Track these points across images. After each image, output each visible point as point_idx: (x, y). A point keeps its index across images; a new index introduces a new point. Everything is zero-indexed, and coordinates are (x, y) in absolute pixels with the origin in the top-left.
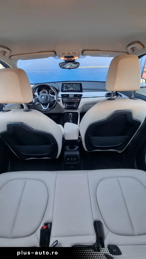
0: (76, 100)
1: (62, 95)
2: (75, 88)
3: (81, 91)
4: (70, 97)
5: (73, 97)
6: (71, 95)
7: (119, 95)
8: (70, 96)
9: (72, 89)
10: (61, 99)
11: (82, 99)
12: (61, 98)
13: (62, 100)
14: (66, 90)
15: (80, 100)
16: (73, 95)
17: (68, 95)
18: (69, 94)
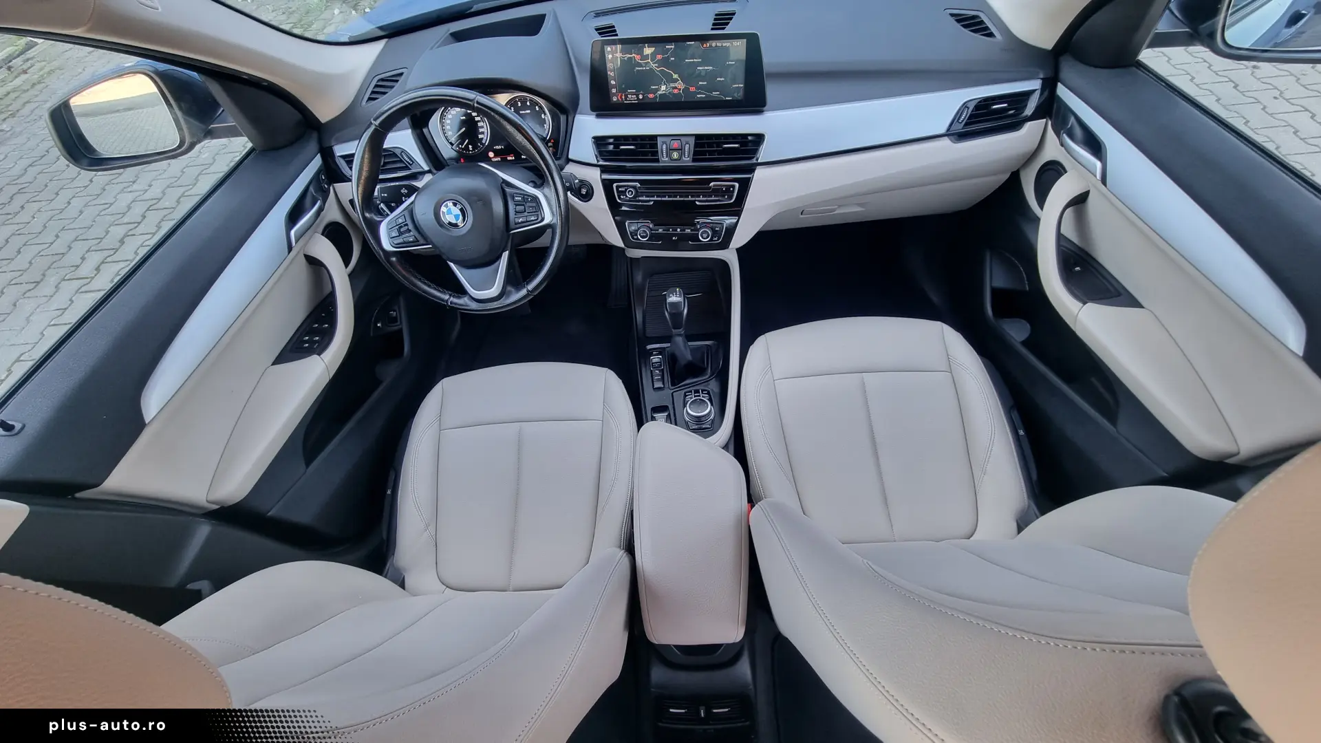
0: (717, 191)
1: (600, 141)
2: (700, 77)
3: (753, 102)
4: (664, 161)
5: (687, 160)
6: (676, 144)
7: (1078, 131)
8: (662, 147)
9: (680, 85)
10: (594, 177)
11: (760, 173)
12: (597, 171)
13: (607, 185)
14: (632, 98)
15: (745, 185)
16: (692, 141)
17: (647, 144)
18: (653, 138)
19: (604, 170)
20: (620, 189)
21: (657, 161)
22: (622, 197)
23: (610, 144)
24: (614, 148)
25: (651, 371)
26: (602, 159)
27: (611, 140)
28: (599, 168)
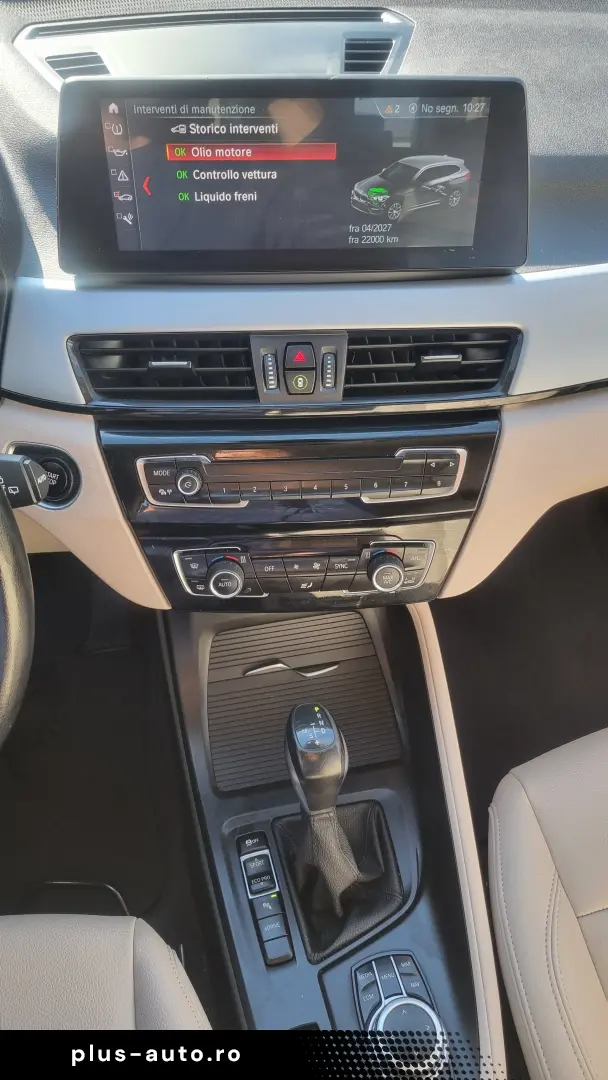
1: (86, 348)
10: (80, 438)
12: (87, 425)
19: (106, 421)
20: (156, 473)
21: (254, 396)
22: (162, 492)
23: (112, 352)
24: (124, 364)
25: (251, 902)
26: (99, 393)
27: (113, 344)
28: (91, 417)
